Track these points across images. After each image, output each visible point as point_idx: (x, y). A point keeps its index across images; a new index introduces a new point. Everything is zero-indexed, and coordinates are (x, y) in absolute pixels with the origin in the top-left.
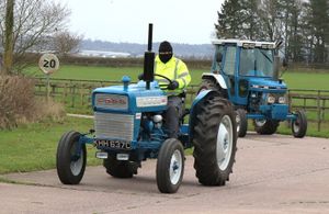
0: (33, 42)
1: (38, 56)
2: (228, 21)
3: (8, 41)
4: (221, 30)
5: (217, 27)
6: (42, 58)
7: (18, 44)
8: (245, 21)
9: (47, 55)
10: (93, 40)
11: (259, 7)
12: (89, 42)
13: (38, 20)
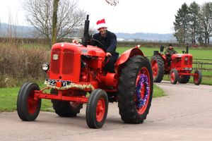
2: (181, 20)
4: (177, 25)
5: (174, 23)
7: (59, 33)
8: (191, 20)
11: (199, 12)
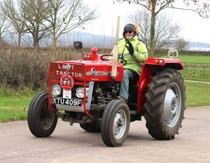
0: (164, 43)
1: (167, 50)
6: (169, 51)
7: (157, 44)
9: (172, 49)
10: (196, 42)
12: (194, 43)
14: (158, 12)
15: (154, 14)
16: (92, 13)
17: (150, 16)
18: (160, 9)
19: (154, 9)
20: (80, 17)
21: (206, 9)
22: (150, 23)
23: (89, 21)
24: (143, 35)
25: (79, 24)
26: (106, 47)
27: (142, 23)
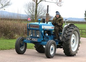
0: (41, 17)
3: (36, 17)
5: (85, 14)
13: (43, 12)
14: (39, 3)
15: (37, 4)
16: (8, 3)
17: (35, 5)
18: (40, 2)
19: (37, 2)
20: (2, 4)
21: (60, 2)
22: (35, 8)
23: (7, 6)
24: (32, 13)
25: (2, 7)
26: (15, 18)
27: (31, 8)
